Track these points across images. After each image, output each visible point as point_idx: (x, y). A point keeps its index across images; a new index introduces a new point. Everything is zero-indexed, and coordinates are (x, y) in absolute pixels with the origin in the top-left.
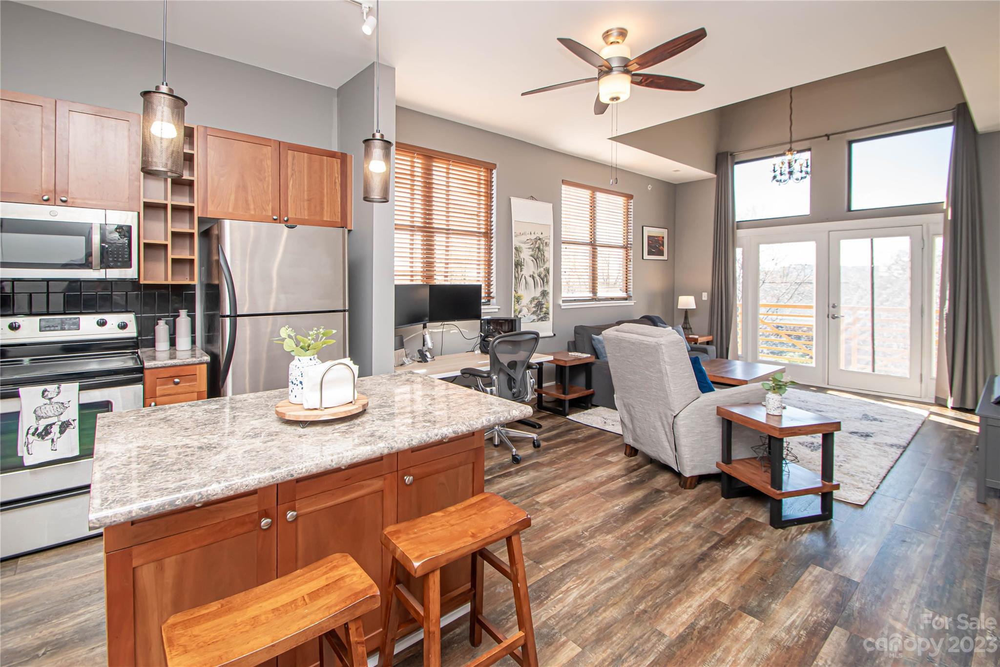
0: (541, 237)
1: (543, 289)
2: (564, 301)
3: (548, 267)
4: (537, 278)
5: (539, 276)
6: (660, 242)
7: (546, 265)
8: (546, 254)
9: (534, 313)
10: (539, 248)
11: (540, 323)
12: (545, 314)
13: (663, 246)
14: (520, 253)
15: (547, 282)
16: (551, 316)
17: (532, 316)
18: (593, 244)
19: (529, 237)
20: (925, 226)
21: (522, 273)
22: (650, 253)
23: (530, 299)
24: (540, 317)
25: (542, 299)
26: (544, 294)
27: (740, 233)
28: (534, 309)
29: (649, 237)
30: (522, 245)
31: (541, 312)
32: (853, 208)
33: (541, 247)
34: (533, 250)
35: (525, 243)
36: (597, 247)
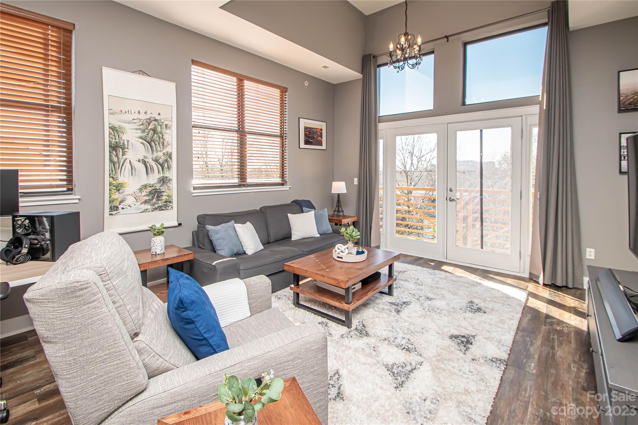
0: (158, 117)
1: (162, 175)
2: (195, 188)
3: (170, 151)
4: (153, 163)
5: (156, 161)
6: (319, 133)
7: (168, 149)
8: (166, 137)
9: (145, 202)
10: (154, 131)
11: (157, 213)
12: (166, 202)
13: (321, 136)
14: (121, 135)
15: (169, 168)
16: (175, 204)
17: (143, 205)
18: (241, 132)
19: (136, 116)
20: (524, 117)
21: (125, 157)
22: (307, 142)
23: (139, 186)
24: (156, 206)
25: (161, 186)
26: (164, 181)
27: (381, 126)
28: (147, 198)
29: (306, 128)
30: (123, 125)
31: (158, 200)
32: (467, 103)
33: (159, 129)
34: (143, 131)
35: (129, 123)
36: (247, 134)
